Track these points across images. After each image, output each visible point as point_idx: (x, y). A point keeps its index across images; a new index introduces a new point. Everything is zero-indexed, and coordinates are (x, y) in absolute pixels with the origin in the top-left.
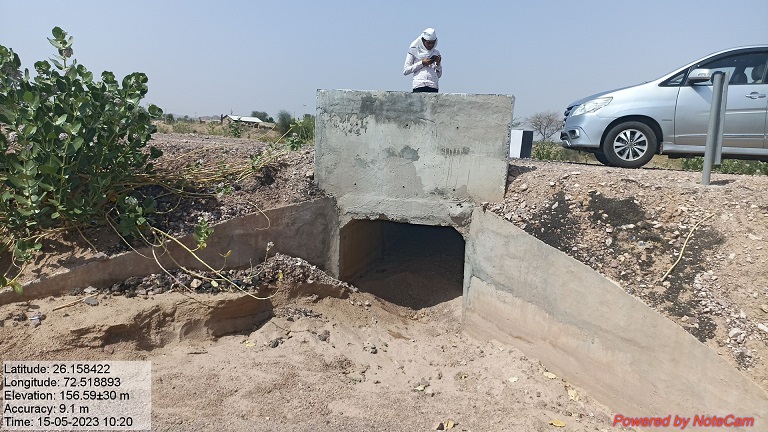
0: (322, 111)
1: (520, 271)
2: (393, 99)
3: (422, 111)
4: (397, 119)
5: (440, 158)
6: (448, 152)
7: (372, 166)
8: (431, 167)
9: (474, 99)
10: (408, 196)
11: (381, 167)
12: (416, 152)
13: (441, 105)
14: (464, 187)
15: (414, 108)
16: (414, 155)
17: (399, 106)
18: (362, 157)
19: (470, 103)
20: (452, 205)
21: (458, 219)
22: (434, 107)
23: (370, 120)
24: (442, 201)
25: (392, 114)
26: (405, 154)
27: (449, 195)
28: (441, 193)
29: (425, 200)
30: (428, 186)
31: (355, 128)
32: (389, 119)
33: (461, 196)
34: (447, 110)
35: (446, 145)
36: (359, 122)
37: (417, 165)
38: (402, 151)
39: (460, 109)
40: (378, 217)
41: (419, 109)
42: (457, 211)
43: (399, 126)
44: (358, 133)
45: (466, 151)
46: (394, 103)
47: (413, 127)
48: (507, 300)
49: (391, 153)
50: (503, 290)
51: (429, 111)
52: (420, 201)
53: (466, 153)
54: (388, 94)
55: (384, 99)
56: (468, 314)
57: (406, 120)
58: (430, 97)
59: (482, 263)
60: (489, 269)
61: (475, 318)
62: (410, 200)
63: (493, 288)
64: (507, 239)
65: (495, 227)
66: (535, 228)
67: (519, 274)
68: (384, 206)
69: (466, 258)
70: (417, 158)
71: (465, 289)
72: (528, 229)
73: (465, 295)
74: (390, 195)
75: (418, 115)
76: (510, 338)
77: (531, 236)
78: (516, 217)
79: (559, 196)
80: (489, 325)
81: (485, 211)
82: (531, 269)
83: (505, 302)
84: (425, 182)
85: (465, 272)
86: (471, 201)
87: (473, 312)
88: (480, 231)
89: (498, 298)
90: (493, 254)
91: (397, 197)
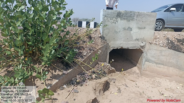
0: (105, 16)
1: (167, 59)
2: (126, 13)
3: (134, 16)
5: (138, 30)
6: (140, 28)
7: (119, 33)
8: (136, 33)
9: (148, 13)
10: (129, 41)
11: (122, 33)
12: (131, 28)
13: (139, 15)
14: (144, 38)
17: (128, 15)
18: (116, 30)
19: (147, 14)
20: (141, 43)
21: (142, 47)
22: (137, 15)
23: (119, 19)
24: (138, 42)
25: (125, 18)
26: (129, 29)
27: (140, 40)
28: (137, 40)
29: (133, 42)
30: (134, 38)
31: (114, 22)
32: (124, 19)
33: (143, 40)
34: (141, 16)
35: (140, 26)
36: (116, 20)
37: (132, 32)
38: (128, 28)
39: (144, 16)
40: (120, 48)
41: (133, 16)
42: (142, 45)
43: (127, 21)
44: (115, 23)
45: (145, 28)
46: (127, 14)
47: (131, 21)
48: (161, 67)
49: (124, 29)
50: (159, 64)
51: (136, 16)
52: (132, 42)
53: (145, 29)
54: (125, 11)
55: (124, 13)
56: (144, 71)
57: (129, 19)
58: (137, 12)
59: (150, 58)
60: (153, 59)
61: (147, 72)
62: (129, 42)
63: (155, 64)
64: (161, 51)
65: (155, 48)
66: (171, 48)
67: (166, 60)
68: (122, 45)
69: (144, 57)
70: (132, 30)
71: (143, 65)
72: (169, 48)
73: (142, 67)
74: (124, 41)
75: (133, 18)
76: (163, 77)
77: (172, 50)
78: (162, 45)
79: (168, 39)
80: (154, 74)
81: (151, 44)
82: (171, 58)
83: (160, 67)
84: (133, 37)
85: (143, 61)
86: (145, 42)
87: (146, 71)
88: (149, 49)
89: (157, 67)
90: (155, 55)
91: (126, 42)
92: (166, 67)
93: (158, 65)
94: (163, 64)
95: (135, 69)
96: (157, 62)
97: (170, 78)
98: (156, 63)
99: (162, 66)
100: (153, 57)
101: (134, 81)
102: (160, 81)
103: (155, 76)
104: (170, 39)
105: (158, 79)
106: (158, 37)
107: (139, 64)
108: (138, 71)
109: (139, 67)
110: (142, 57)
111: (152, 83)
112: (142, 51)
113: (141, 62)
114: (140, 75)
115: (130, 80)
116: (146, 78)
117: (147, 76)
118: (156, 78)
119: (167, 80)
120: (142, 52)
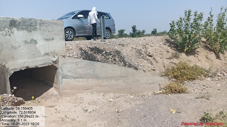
2: (24, 21)
4: (26, 29)
5: (45, 42)
6: (47, 40)
7: (19, 48)
8: (42, 46)
9: (53, 21)
11: (23, 48)
13: (43, 23)
14: (54, 51)
15: (33, 25)
16: (36, 42)
17: (27, 24)
18: (14, 45)
19: (52, 23)
20: (52, 58)
21: (55, 62)
22: (40, 24)
23: (15, 30)
24: (48, 57)
25: (24, 27)
27: (50, 54)
28: (47, 54)
30: (43, 53)
31: (8, 33)
32: (23, 29)
33: (54, 54)
34: (45, 25)
35: (46, 37)
36: (10, 31)
37: (37, 45)
38: (31, 41)
39: (49, 25)
40: (25, 68)
41: (35, 25)
42: (55, 59)
43: (28, 32)
44: (10, 35)
45: (53, 39)
46: (25, 23)
47: (33, 31)
49: (26, 42)
50: (77, 78)
51: (38, 25)
52: (41, 58)
54: (22, 19)
55: (20, 21)
56: (63, 91)
57: (30, 29)
58: (38, 20)
59: (66, 73)
60: (70, 74)
61: (67, 91)
62: (37, 59)
63: (73, 79)
64: (77, 64)
65: (70, 61)
66: (85, 58)
67: (83, 72)
68: (27, 63)
69: (59, 74)
70: (37, 43)
71: (60, 84)
72: (83, 59)
73: (60, 86)
74: (28, 59)
75: (35, 27)
76: (84, 91)
77: (86, 60)
78: (77, 56)
79: (81, 49)
80: (74, 90)
81: (64, 57)
82: (88, 69)
83: (79, 82)
84: (41, 51)
85: (59, 78)
86: (57, 55)
87: (65, 89)
88: (63, 64)
89: (76, 82)
90: (71, 69)
91: (32, 59)
92: (85, 80)
93: (76, 80)
94: (81, 78)
95: (52, 90)
96: (75, 76)
97: (91, 90)
98: (75, 78)
99: (81, 79)
100: (69, 71)
101: (53, 106)
102: (82, 96)
103: (76, 92)
104: (83, 49)
105: (79, 95)
106: (71, 48)
107: (56, 84)
108: (56, 92)
109: (56, 87)
110: (57, 75)
111: (74, 101)
112: (55, 67)
113: (57, 80)
114: (59, 97)
115: (48, 107)
116: (67, 98)
117: (67, 95)
118: (77, 94)
119: (89, 94)
120: (56, 69)
